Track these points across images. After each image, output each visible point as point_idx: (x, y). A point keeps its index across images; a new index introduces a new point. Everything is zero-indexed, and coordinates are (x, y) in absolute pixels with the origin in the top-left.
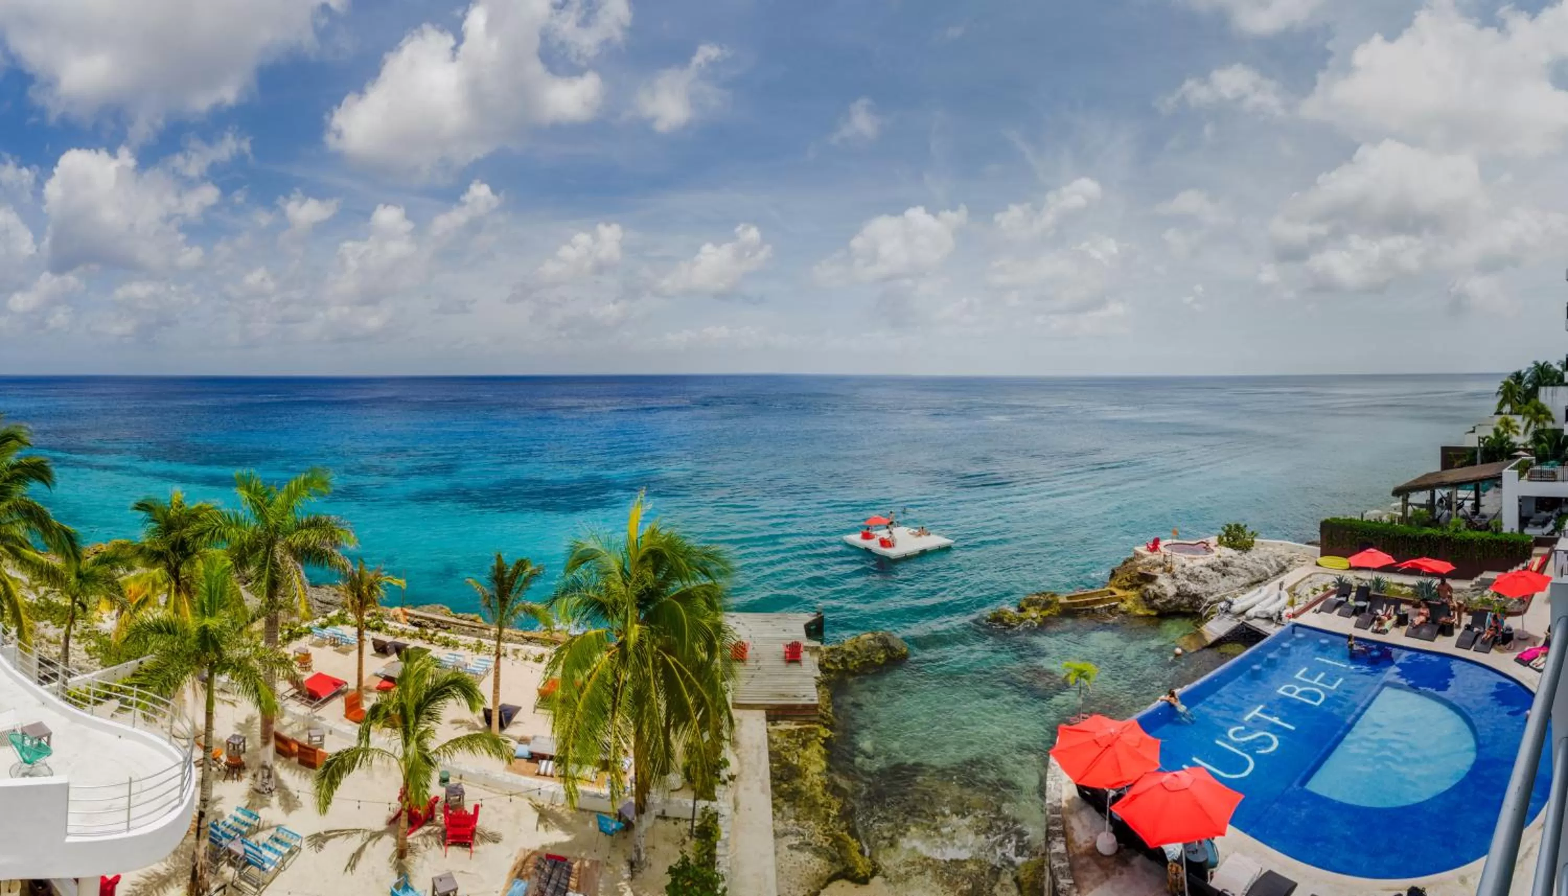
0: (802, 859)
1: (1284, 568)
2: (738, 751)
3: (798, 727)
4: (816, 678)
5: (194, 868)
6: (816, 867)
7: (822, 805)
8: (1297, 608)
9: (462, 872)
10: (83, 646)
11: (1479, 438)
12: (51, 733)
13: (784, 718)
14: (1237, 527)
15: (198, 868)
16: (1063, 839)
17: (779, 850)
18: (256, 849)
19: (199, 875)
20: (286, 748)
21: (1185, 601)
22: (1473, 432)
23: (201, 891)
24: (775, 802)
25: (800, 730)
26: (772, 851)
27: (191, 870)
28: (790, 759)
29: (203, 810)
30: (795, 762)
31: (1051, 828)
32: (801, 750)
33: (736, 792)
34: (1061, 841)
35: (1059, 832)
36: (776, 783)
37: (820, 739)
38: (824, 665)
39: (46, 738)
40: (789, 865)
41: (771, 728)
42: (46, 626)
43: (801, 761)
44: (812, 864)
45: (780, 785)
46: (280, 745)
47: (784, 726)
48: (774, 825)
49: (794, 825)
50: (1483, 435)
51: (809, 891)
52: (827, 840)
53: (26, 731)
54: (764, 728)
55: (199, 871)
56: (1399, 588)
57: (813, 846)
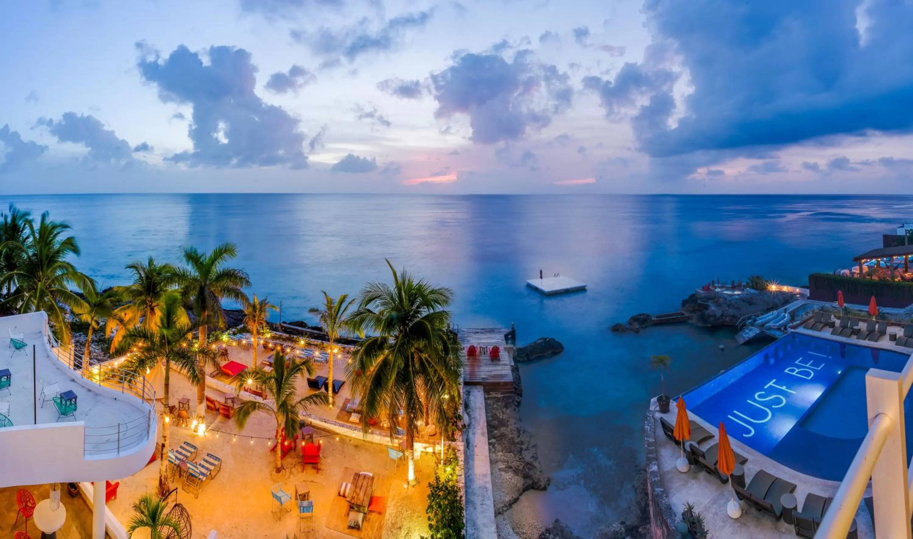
0: (507, 477)
1: (788, 300)
2: (468, 410)
3: (502, 396)
4: (511, 366)
5: (160, 477)
6: (516, 482)
7: (518, 443)
8: (795, 323)
9: (312, 481)
10: (100, 347)
11: (906, 230)
12: (77, 397)
13: (493, 390)
14: (758, 277)
15: (163, 478)
16: (656, 462)
17: (494, 471)
18: (195, 467)
19: (163, 482)
20: (212, 406)
21: (727, 319)
22: (903, 227)
23: (164, 492)
24: (490, 441)
25: (504, 397)
26: (489, 472)
27: (159, 479)
28: (498, 415)
29: (164, 442)
30: (501, 417)
31: (649, 456)
32: (504, 409)
33: (468, 435)
34: (655, 464)
35: (654, 458)
36: (491, 430)
37: (515, 402)
38: (516, 359)
39: (74, 400)
40: (500, 481)
41: (487, 396)
42: (80, 335)
43: (505, 416)
44: (513, 481)
45: (493, 432)
46: (209, 404)
47: (493, 394)
48: (490, 456)
49: (502, 456)
50: (909, 229)
51: (512, 497)
52: (521, 464)
53: (63, 396)
54: (483, 396)
55: (163, 480)
56: (859, 313)
57: (514, 468)
